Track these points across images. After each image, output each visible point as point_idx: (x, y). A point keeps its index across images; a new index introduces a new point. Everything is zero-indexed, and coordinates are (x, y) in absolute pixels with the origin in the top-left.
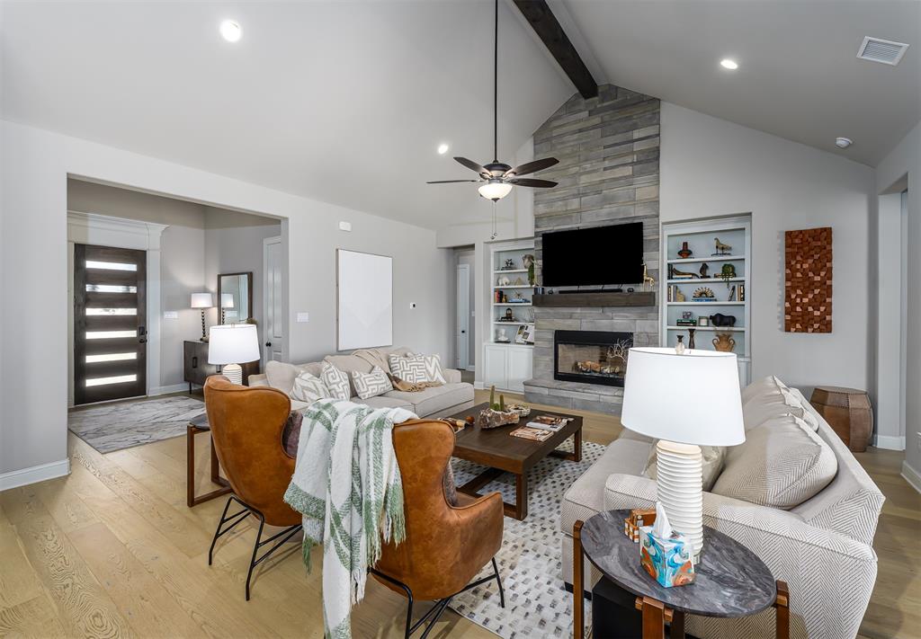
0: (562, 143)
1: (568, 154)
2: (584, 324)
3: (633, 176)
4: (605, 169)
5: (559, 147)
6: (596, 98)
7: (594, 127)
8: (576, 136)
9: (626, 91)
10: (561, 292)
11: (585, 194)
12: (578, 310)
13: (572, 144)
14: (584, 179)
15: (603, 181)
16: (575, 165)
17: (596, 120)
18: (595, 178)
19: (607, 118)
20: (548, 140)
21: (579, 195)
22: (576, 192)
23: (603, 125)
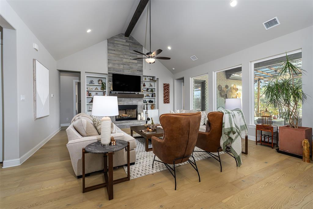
0: (118, 46)
1: (120, 51)
2: (125, 103)
3: (137, 63)
4: (130, 59)
5: (117, 47)
6: (128, 38)
7: (127, 46)
8: (122, 46)
9: (135, 40)
10: (118, 93)
11: (125, 65)
12: (123, 99)
13: (121, 48)
14: (125, 60)
15: (130, 62)
16: (122, 55)
17: (128, 44)
18: (128, 61)
19: (131, 45)
20: (113, 43)
21: (123, 64)
22: (122, 63)
23: (129, 46)
